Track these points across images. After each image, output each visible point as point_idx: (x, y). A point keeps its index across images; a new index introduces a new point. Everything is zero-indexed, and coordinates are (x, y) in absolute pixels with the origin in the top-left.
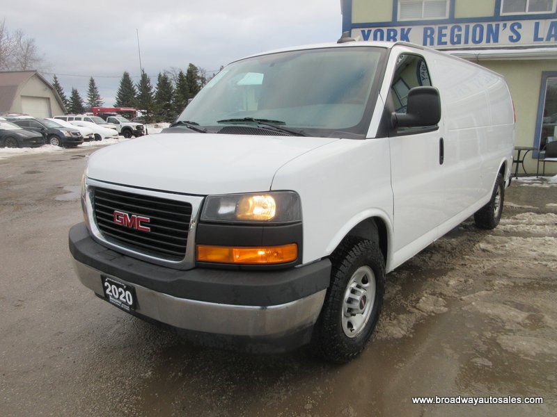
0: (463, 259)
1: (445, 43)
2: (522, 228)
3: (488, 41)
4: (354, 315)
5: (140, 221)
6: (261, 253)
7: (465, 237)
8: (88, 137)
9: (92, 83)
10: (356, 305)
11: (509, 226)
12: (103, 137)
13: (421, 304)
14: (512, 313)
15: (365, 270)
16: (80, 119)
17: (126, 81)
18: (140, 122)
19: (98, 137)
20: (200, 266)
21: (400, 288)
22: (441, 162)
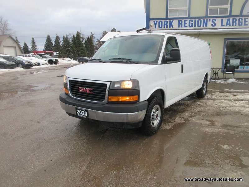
0: (191, 107)
1: (187, 27)
2: (213, 97)
3: (203, 26)
4: (154, 120)
5: (89, 90)
6: (128, 98)
7: (193, 101)
8: (35, 64)
9: (33, 40)
10: (155, 117)
11: (209, 97)
12: (41, 64)
13: (176, 120)
14: (205, 122)
15: (157, 106)
16: (30, 56)
17: (49, 39)
18: (56, 57)
19: (39, 64)
20: (109, 102)
21: (169, 116)
22: (182, 72)
